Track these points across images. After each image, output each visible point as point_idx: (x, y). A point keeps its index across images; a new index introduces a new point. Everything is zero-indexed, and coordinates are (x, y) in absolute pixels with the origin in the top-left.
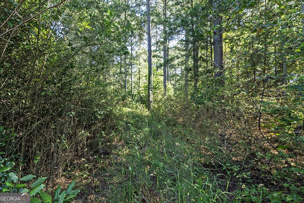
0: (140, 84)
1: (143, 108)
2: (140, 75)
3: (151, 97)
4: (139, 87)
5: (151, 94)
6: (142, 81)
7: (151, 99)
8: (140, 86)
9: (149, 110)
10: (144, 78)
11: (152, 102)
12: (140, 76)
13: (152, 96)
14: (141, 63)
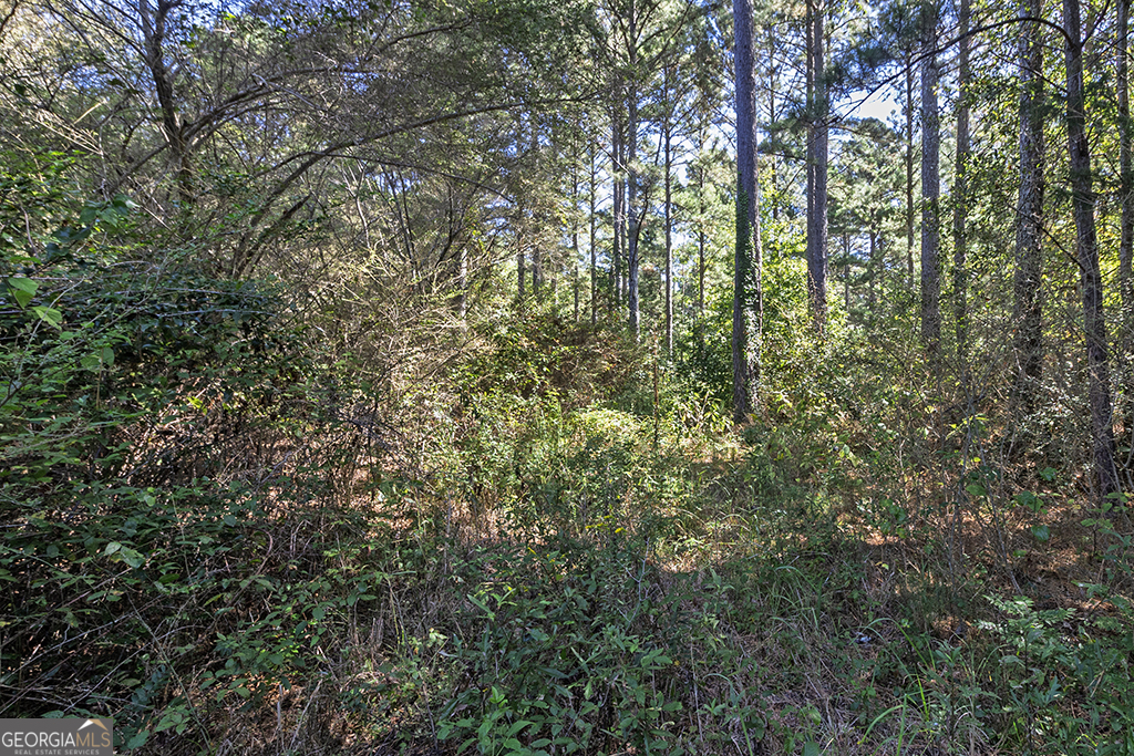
0: (705, 294)
1: (707, 410)
2: (707, 256)
3: (751, 345)
4: (700, 303)
5: (751, 328)
6: (713, 282)
7: (750, 356)
8: (706, 301)
9: (739, 419)
10: (720, 267)
11: (757, 374)
12: (702, 260)
13: (755, 341)
14: (709, 203)
